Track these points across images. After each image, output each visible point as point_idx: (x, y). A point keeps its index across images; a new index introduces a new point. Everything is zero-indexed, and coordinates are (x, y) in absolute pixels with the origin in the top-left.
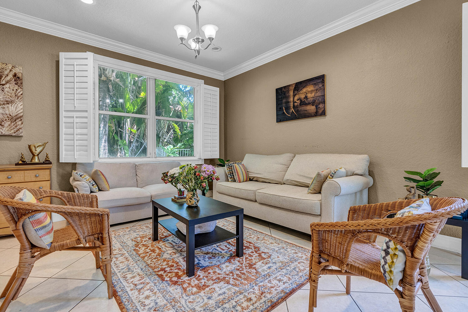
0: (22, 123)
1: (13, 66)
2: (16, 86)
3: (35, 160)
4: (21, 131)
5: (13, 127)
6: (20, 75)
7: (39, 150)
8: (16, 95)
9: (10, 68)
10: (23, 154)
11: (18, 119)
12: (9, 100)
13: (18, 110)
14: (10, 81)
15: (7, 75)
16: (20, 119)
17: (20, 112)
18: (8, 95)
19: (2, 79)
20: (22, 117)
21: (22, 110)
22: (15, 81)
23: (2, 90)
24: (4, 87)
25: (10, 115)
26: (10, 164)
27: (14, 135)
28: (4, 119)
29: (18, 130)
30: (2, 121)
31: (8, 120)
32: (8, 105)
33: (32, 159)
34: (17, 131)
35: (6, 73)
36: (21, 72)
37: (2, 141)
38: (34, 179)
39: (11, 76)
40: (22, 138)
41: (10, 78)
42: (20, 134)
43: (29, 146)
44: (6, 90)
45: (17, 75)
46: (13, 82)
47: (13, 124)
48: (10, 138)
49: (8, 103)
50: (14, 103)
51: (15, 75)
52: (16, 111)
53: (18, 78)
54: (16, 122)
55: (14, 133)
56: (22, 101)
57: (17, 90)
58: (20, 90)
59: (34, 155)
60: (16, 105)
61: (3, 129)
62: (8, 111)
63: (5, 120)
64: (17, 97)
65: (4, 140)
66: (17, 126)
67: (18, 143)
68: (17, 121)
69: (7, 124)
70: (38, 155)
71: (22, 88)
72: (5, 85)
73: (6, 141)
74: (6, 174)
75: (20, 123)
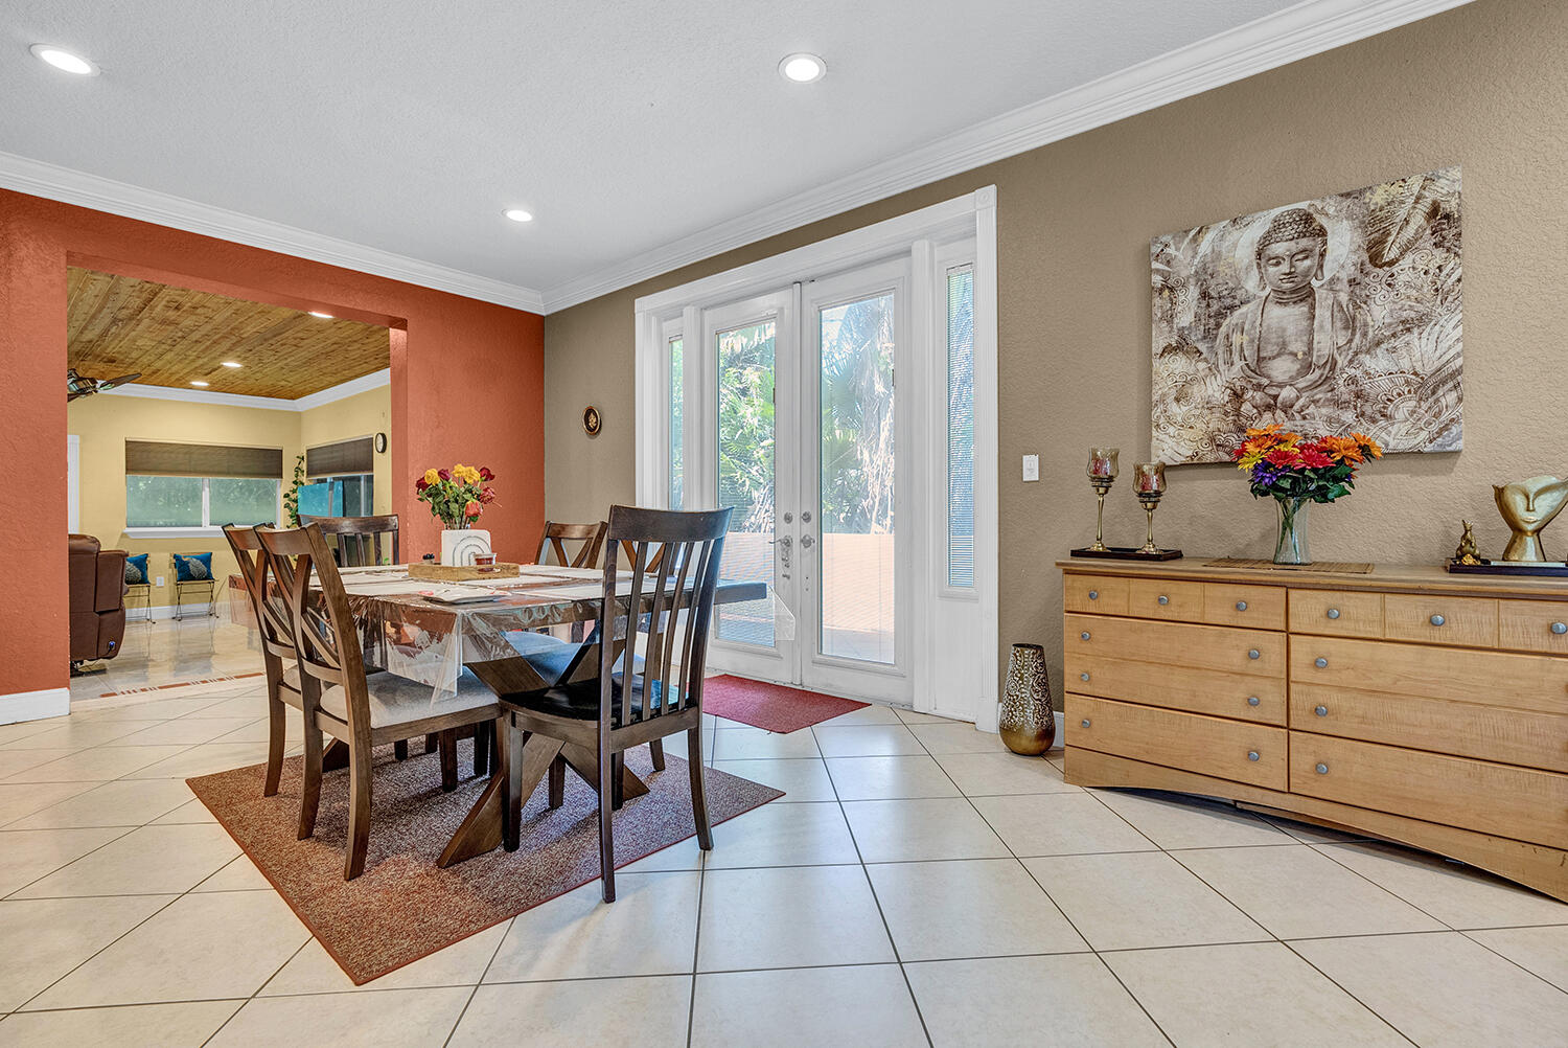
0: (1460, 400)
1: (1426, 179)
2: (1437, 252)
3: (1523, 554)
4: (1454, 430)
5: (1427, 417)
6: (1451, 206)
7: (1544, 505)
8: (1437, 290)
9: (1416, 189)
10: (1469, 524)
11: (1444, 382)
12: (1413, 314)
13: (1443, 346)
14: (1416, 240)
15: (1407, 221)
16: (1450, 384)
17: (1452, 352)
18: (1408, 297)
19: (1388, 245)
20: (1459, 371)
21: (1461, 344)
22: (1433, 234)
23: (1389, 285)
24: (1395, 269)
25: (1415, 374)
26: (1414, 565)
27: (1429, 448)
28: (1395, 394)
29: (1446, 428)
30: (1388, 400)
31: (1409, 392)
32: (1407, 337)
33: (1508, 551)
34: (1440, 433)
35: (1402, 213)
36: (1458, 187)
37: (1386, 476)
38: (1544, 644)
39: (1419, 220)
40: (1459, 462)
41: (1417, 230)
42: (1450, 445)
43: (1500, 493)
44: (1402, 278)
45: (1442, 205)
46: (1428, 241)
47: (1425, 406)
48: (1413, 463)
49: (1408, 330)
50: (1431, 320)
51: (1434, 211)
52: (1438, 354)
53: (1447, 216)
54: (1435, 397)
55: (1431, 442)
56: (1461, 308)
57: (1439, 267)
58: (1451, 265)
59: (1517, 530)
60: (1437, 327)
61: (1390, 428)
62: (1407, 360)
63: (1399, 395)
64: (1439, 298)
65: (1393, 472)
66: (1437, 415)
67: (1441, 479)
68: (1440, 392)
69: (1402, 410)
70: (1537, 531)
71: (1460, 252)
72: (1398, 260)
73: (1399, 475)
74: (1426, 607)
75: (1452, 397)
